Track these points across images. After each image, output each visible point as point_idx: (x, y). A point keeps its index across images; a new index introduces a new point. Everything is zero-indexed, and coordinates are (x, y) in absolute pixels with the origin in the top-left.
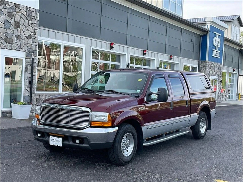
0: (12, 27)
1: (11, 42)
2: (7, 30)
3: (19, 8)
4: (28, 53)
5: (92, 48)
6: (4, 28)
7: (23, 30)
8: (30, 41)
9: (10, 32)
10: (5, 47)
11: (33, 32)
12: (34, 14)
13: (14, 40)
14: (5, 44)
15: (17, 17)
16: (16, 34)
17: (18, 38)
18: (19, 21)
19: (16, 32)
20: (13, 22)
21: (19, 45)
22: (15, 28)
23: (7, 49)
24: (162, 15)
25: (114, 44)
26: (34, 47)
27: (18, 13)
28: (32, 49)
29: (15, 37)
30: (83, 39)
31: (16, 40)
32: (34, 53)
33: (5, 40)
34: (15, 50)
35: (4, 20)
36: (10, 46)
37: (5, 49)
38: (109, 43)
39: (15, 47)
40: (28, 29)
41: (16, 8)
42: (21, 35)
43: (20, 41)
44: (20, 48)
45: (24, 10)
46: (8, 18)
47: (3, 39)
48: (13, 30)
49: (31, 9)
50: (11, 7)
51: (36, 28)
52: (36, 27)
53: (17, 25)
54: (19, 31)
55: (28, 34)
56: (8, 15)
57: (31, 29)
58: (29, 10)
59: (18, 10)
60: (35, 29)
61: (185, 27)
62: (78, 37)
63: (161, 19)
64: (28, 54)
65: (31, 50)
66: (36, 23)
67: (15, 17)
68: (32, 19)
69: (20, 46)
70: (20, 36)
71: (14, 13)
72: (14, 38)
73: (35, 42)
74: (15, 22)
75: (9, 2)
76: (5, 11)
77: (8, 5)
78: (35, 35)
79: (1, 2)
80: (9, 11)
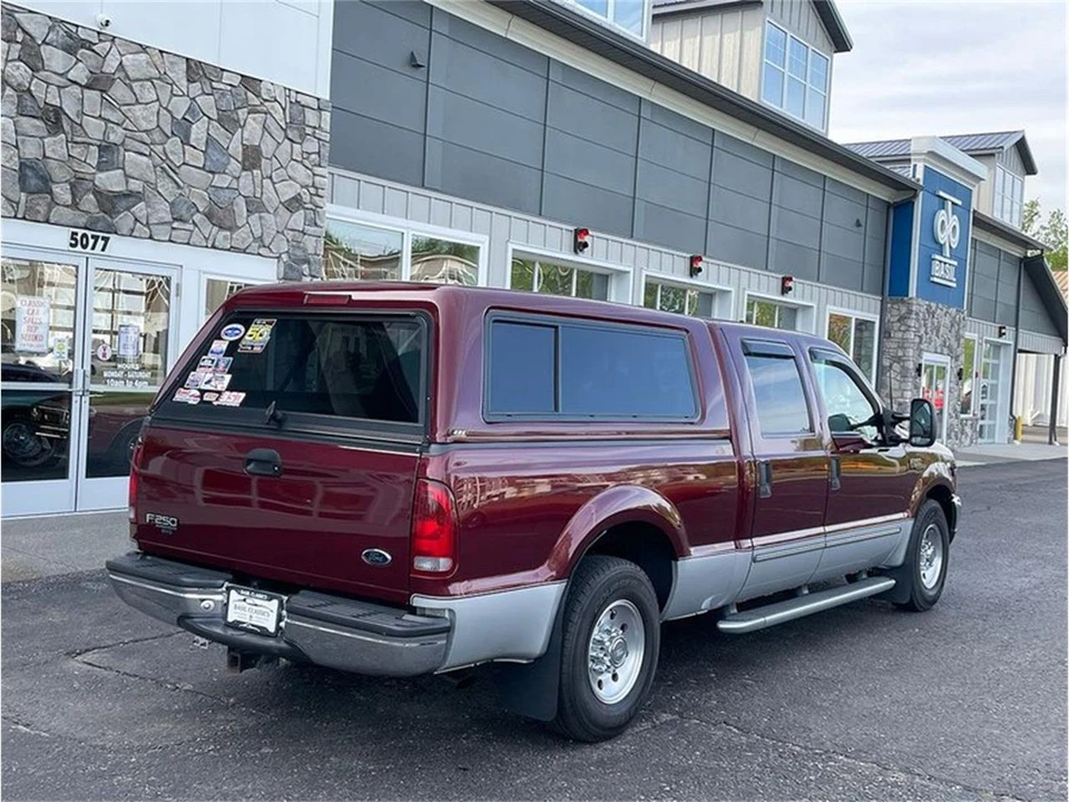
0: (235, 166)
1: (228, 224)
2: (217, 176)
3: (258, 96)
4: (290, 267)
5: (511, 247)
6: (203, 168)
7: (271, 178)
8: (298, 220)
9: (225, 186)
10: (207, 239)
11: (306, 187)
12: (311, 117)
13: (241, 216)
14: (207, 228)
15: (252, 130)
16: (247, 192)
17: (255, 205)
18: (257, 144)
19: (246, 183)
20: (236, 148)
21: (258, 233)
22: (244, 169)
23: (213, 247)
24: (759, 128)
25: (590, 233)
26: (310, 243)
27: (253, 111)
28: (305, 250)
29: (241, 202)
30: (482, 213)
31: (245, 214)
32: (309, 263)
33: (209, 216)
34: (244, 252)
35: (204, 140)
36: (225, 238)
37: (207, 247)
38: (572, 228)
39: (244, 240)
40: (290, 173)
41: (249, 94)
42: (264, 196)
43: (260, 218)
44: (260, 245)
45: (276, 100)
46: (218, 133)
47: (201, 210)
48: (238, 178)
49: (300, 98)
50: (229, 88)
51: (318, 170)
52: (320, 166)
53: (252, 158)
54: (258, 181)
55: (288, 191)
56: (218, 121)
57: (301, 173)
58: (293, 101)
59: (257, 102)
60: (314, 175)
61: (836, 172)
62: (462, 208)
63: (754, 144)
64: (288, 267)
65: (299, 253)
66: (319, 153)
67: (242, 127)
68: (303, 136)
69: (261, 238)
70: (260, 198)
71: (242, 113)
72: (241, 206)
73: (316, 224)
74: (246, 148)
75: (223, 70)
76: (207, 103)
77: (220, 82)
78: (316, 198)
79: (195, 70)
80: (223, 105)
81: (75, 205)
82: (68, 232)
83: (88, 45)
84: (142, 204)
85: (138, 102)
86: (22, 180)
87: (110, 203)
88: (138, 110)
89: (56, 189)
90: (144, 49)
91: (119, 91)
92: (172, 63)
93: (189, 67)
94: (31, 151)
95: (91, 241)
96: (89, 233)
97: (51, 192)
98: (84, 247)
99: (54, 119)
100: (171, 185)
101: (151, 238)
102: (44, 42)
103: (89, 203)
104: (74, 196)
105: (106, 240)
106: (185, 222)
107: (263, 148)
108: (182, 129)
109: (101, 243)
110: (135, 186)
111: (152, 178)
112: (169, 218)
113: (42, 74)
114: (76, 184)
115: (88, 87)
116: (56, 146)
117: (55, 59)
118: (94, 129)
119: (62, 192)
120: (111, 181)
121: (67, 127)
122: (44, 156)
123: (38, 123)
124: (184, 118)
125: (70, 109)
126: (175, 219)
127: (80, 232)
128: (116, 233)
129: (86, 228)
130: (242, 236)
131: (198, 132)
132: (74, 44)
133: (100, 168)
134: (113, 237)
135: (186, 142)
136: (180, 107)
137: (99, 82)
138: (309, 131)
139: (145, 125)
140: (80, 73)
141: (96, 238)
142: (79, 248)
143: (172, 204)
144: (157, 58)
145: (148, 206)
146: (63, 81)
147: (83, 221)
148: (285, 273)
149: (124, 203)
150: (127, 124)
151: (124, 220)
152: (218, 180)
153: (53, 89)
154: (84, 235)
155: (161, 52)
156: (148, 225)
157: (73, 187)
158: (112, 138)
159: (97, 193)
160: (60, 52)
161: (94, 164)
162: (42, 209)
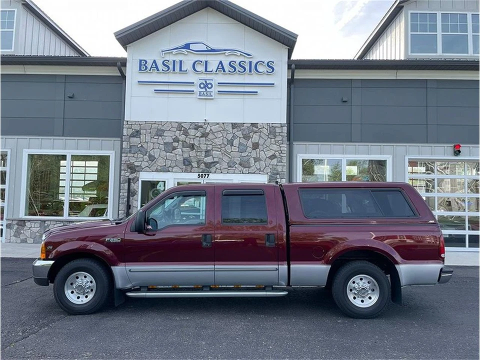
0: (249, 149)
1: (247, 166)
3: (257, 128)
4: (272, 176)
5: (407, 158)
6: (238, 151)
7: (263, 151)
8: (275, 161)
9: (246, 155)
10: (240, 171)
11: (278, 151)
12: (278, 130)
13: (252, 163)
14: (241, 168)
15: (255, 138)
16: (254, 156)
17: (257, 160)
18: (257, 141)
19: (254, 154)
20: (250, 144)
21: (258, 168)
22: (253, 149)
23: (243, 173)
26: (280, 169)
27: (256, 132)
28: (277, 171)
29: (252, 159)
30: (388, 147)
31: (254, 163)
32: (279, 174)
33: (240, 164)
34: (254, 173)
35: (238, 144)
36: (246, 170)
37: (240, 173)
38: (453, 145)
39: (253, 170)
40: (271, 148)
41: (254, 128)
42: (260, 156)
43: (259, 163)
44: (260, 171)
45: (264, 128)
46: (243, 141)
47: (238, 163)
48: (251, 153)
49: (273, 125)
50: (246, 128)
52: (283, 144)
53: (256, 146)
54: (258, 152)
55: (270, 154)
56: (244, 138)
57: (275, 147)
58: (271, 126)
59: (257, 129)
60: (281, 147)
62: (375, 147)
64: (270, 176)
65: (275, 172)
66: (282, 140)
67: (252, 138)
68: (275, 137)
69: (260, 169)
71: (251, 134)
72: (252, 161)
73: (282, 162)
74: (253, 144)
75: (244, 123)
76: (239, 134)
77: (243, 127)
78: (281, 154)
79: (234, 126)
80: (245, 133)
81: (198, 167)
82: (198, 174)
83: (201, 127)
84: (218, 164)
85: (216, 138)
86: (184, 163)
87: (209, 165)
88: (216, 140)
89: (193, 164)
90: (218, 124)
91: (211, 136)
92: (227, 125)
93: (232, 125)
94: (186, 155)
95: (204, 176)
96: (203, 174)
97: (191, 165)
98: (202, 177)
99: (192, 147)
100: (227, 158)
101: (221, 173)
102: (189, 129)
103: (203, 166)
104: (198, 165)
105: (208, 175)
106: (233, 167)
107: (260, 142)
108: (231, 143)
109: (207, 176)
110: (216, 160)
111: (221, 157)
112: (227, 167)
113: (189, 137)
114: (199, 162)
115: (201, 137)
116: (193, 153)
117: (192, 132)
118: (203, 147)
119: (195, 164)
120: (209, 160)
121: (195, 148)
122: (190, 156)
123: (188, 148)
124: (231, 139)
125: (196, 143)
126: (229, 167)
127: (201, 174)
128: (211, 173)
129: (202, 172)
130: (253, 169)
131: (236, 142)
132: (197, 127)
133: (206, 157)
134: (210, 174)
135: (232, 145)
136: (230, 137)
137: (205, 135)
138: (277, 134)
139: (218, 143)
140: (199, 134)
141: (205, 175)
142: (200, 178)
143: (228, 163)
144: (222, 126)
145: (220, 164)
146: (194, 137)
147: (200, 171)
148: (270, 178)
149: (213, 165)
150: (213, 144)
151: (213, 169)
152: (243, 154)
153: (192, 140)
154: (202, 174)
155: (223, 123)
156: (220, 169)
157: (198, 162)
158: (208, 148)
159: (205, 163)
160: (194, 130)
161: (204, 156)
162: (189, 169)
